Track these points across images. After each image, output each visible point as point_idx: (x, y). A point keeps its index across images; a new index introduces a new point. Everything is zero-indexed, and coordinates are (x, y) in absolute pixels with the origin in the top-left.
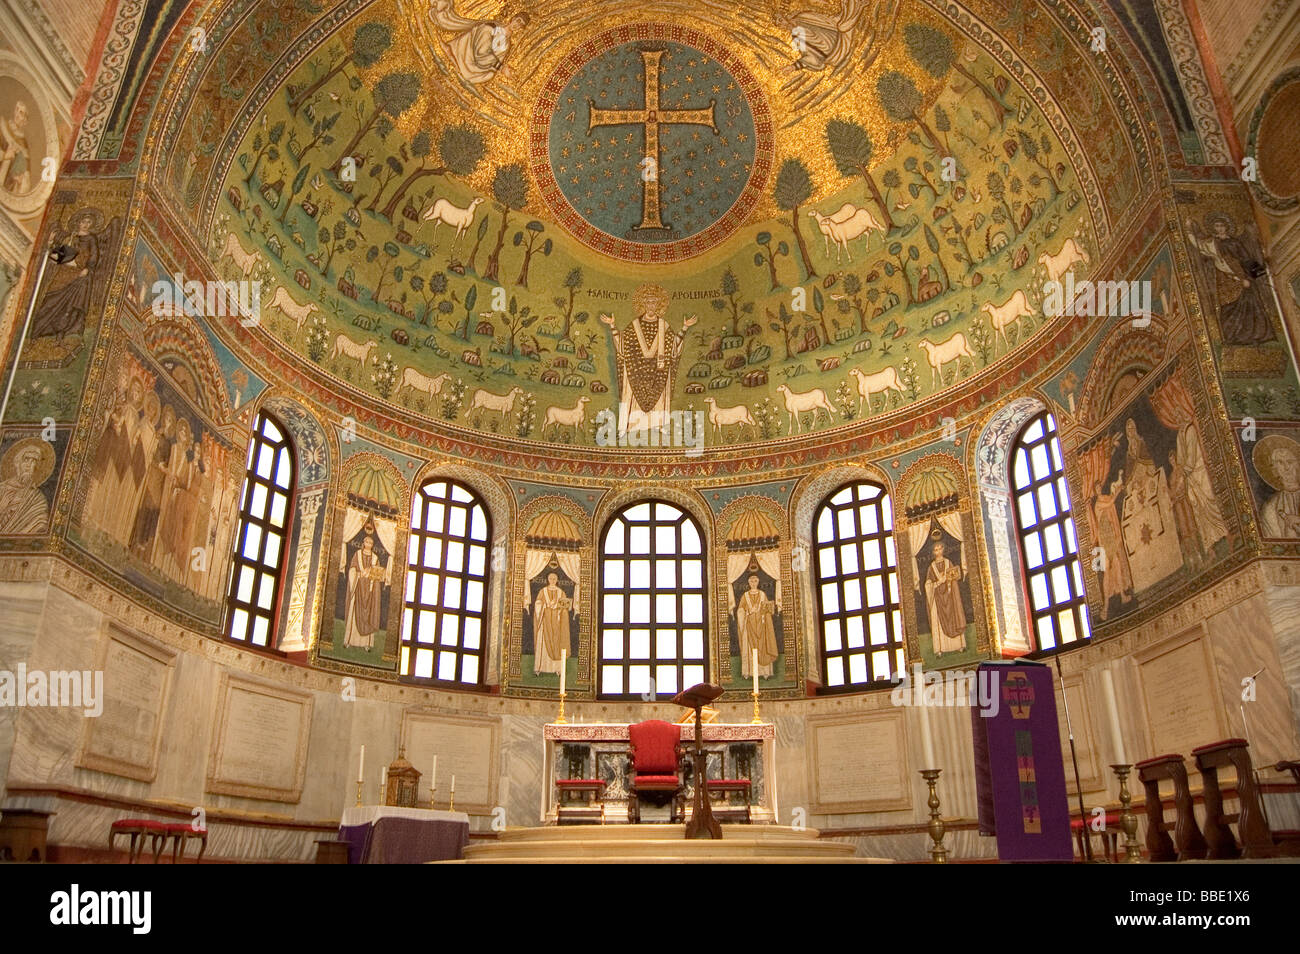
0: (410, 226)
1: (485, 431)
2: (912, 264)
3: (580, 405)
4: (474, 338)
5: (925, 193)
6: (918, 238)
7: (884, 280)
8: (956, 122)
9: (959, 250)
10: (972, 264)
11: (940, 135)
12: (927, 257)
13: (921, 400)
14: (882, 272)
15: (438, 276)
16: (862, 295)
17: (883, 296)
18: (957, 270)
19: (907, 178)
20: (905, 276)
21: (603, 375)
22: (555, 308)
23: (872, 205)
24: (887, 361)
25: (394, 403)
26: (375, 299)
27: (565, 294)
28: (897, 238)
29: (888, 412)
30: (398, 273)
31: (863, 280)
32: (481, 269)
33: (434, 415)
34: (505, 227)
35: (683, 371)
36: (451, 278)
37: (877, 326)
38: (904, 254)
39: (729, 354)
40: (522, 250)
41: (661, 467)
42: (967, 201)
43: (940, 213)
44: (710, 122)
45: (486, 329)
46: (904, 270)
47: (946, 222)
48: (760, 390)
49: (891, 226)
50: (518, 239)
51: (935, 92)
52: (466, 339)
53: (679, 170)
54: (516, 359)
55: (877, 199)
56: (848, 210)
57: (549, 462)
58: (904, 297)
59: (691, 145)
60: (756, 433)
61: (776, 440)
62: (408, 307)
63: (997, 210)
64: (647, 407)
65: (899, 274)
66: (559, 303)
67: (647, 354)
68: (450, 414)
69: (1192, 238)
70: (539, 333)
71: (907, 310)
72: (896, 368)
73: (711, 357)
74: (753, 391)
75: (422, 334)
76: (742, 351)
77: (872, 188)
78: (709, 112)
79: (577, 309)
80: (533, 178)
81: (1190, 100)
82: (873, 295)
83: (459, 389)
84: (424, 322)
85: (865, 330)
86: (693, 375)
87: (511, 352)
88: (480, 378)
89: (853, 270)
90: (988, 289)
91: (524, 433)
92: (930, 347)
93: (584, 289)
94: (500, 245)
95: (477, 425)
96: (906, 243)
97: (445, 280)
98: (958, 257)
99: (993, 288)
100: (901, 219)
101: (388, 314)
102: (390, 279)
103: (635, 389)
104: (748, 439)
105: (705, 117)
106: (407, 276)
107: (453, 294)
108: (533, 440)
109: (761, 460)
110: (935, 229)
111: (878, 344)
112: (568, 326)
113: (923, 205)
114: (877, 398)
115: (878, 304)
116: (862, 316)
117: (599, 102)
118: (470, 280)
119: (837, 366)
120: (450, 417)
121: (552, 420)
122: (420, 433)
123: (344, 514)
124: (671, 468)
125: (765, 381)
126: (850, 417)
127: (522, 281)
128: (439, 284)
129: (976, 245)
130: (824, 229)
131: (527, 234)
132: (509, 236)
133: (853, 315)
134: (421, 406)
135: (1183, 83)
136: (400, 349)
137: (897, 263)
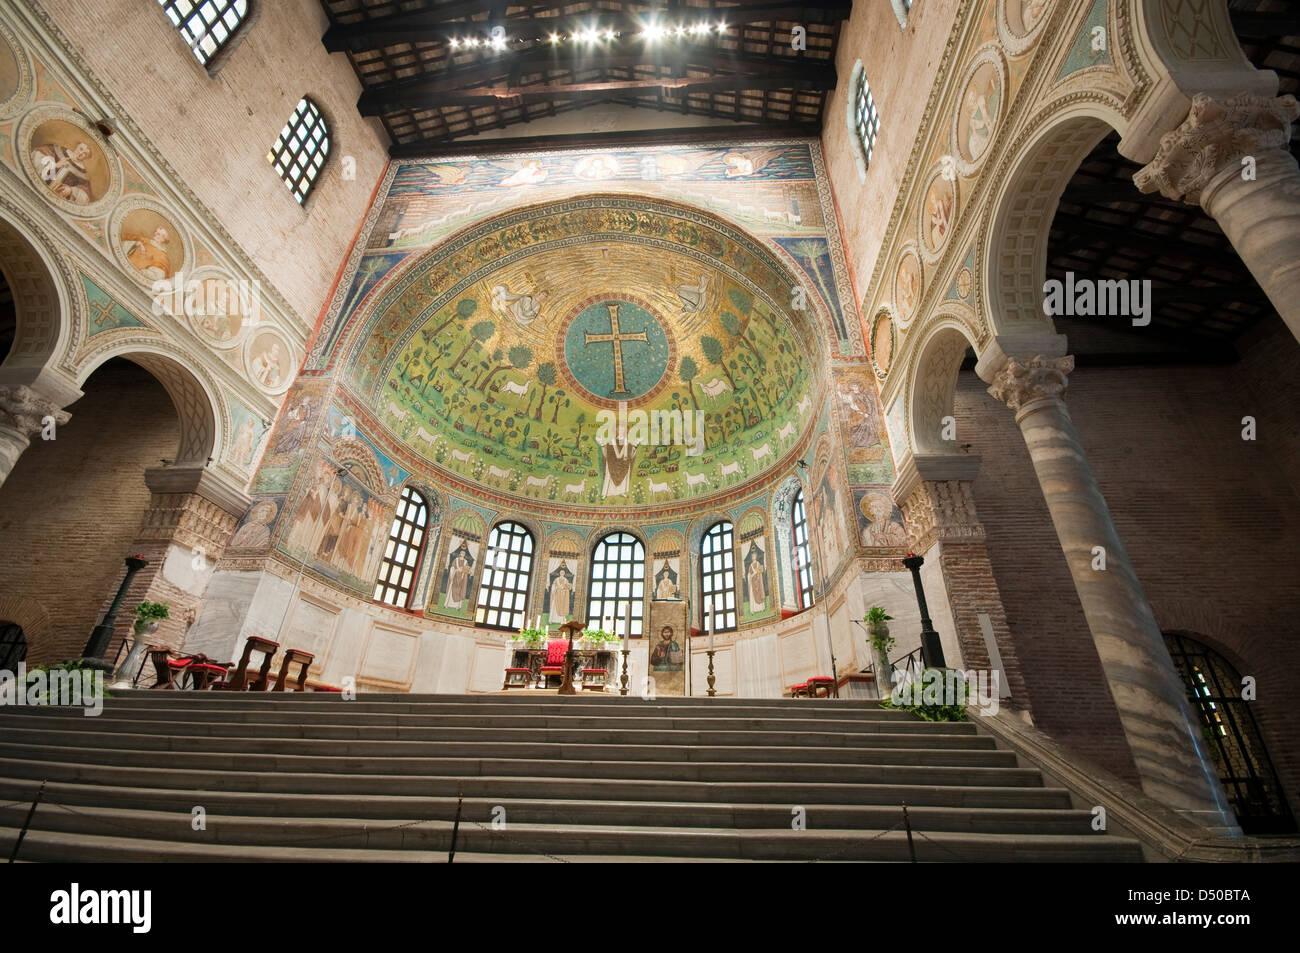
0: (494, 395)
1: (532, 496)
2: (745, 408)
3: (583, 483)
4: (528, 450)
5: (749, 371)
6: (747, 394)
7: (733, 416)
8: (758, 337)
9: (765, 400)
10: (771, 407)
11: (751, 342)
12: (752, 404)
13: (750, 477)
14: (732, 412)
15: (510, 419)
16: (724, 424)
17: (733, 425)
18: (765, 410)
19: (740, 365)
20: (743, 414)
21: (596, 467)
22: (571, 434)
23: (726, 378)
24: (735, 457)
25: (482, 483)
26: (474, 431)
27: (577, 426)
28: (738, 394)
29: (735, 484)
30: (488, 418)
31: (723, 416)
32: (532, 414)
33: (504, 489)
34: (545, 394)
35: (636, 465)
36: (516, 419)
37: (730, 440)
38: (742, 403)
39: (660, 455)
40: (554, 405)
41: (623, 515)
42: (767, 375)
43: (756, 381)
44: (646, 339)
45: (535, 445)
46: (742, 411)
47: (759, 386)
48: (676, 473)
49: (735, 388)
50: (551, 400)
51: (746, 322)
52: (524, 450)
53: (632, 363)
54: (550, 460)
55: (728, 375)
56: (715, 381)
57: (565, 512)
58: (742, 424)
59: (636, 351)
60: (671, 496)
61: (681, 500)
62: (492, 435)
63: (780, 379)
64: (618, 483)
65: (740, 413)
66: (573, 431)
67: (619, 456)
68: (513, 488)
69: (839, 393)
70: (563, 446)
71: (744, 430)
72: (739, 461)
73: (650, 458)
74: (671, 475)
75: (500, 448)
76: (666, 454)
77: (725, 369)
78: (644, 335)
79: (583, 434)
80: (559, 369)
81: (846, 324)
82: (729, 424)
83: (519, 475)
84: (501, 442)
85: (725, 442)
86: (642, 466)
87: (548, 456)
88: (530, 470)
89: (718, 411)
90: (778, 420)
91: (552, 497)
92: (753, 450)
93: (587, 424)
94: (542, 403)
95: (527, 494)
96: (742, 396)
97: (513, 421)
98: (765, 404)
99: (780, 419)
100: (739, 385)
101: (482, 439)
102: (483, 421)
103: (612, 475)
104: (667, 499)
105: (642, 337)
106: (493, 419)
107: (517, 428)
108: (557, 500)
109: (673, 510)
110: (755, 390)
111: (731, 450)
112: (578, 442)
113: (748, 378)
114: (730, 477)
115: (731, 429)
116: (723, 434)
117: (589, 331)
118: (526, 421)
119: (711, 461)
120: (513, 490)
121: (568, 490)
122: (496, 498)
123: (450, 539)
124: (628, 515)
125: (677, 469)
126: (717, 487)
127: (554, 420)
128: (510, 422)
129: (772, 398)
130: (704, 391)
131: (556, 397)
132: (547, 398)
133: (719, 434)
134: (498, 484)
135: (844, 315)
136: (488, 455)
137: (738, 407)
